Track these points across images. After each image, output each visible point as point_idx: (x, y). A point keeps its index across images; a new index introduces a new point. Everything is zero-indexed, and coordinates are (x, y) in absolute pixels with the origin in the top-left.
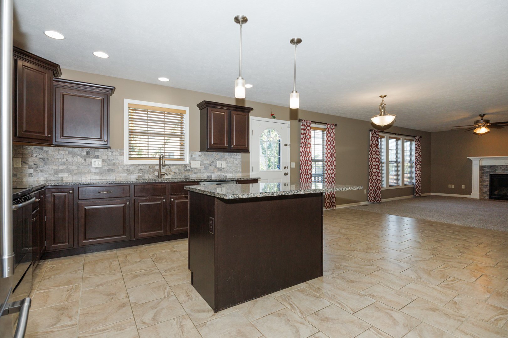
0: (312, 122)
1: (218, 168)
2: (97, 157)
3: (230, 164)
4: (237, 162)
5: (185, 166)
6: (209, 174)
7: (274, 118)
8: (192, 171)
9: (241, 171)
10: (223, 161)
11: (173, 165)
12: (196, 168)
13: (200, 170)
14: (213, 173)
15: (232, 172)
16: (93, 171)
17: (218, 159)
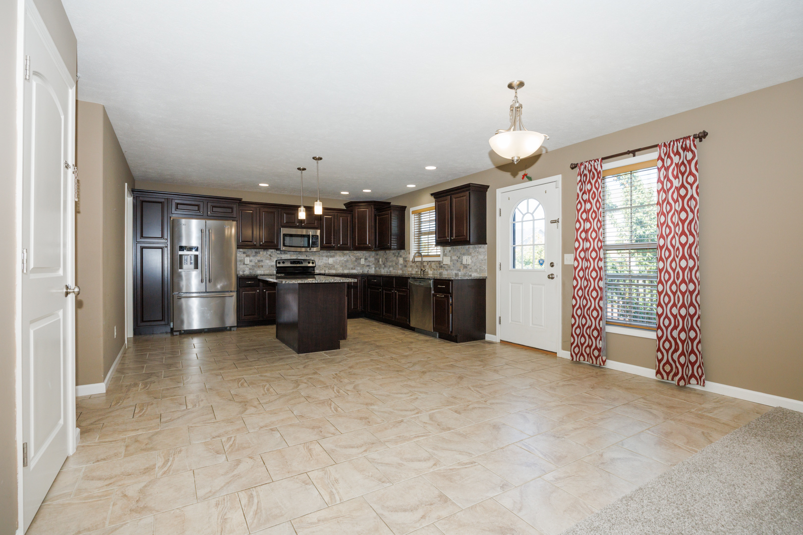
0: (603, 159)
1: (464, 265)
2: (401, 256)
3: (474, 260)
4: (481, 257)
5: (439, 262)
6: (457, 272)
7: (530, 179)
8: (444, 268)
9: (486, 269)
10: (468, 256)
11: (433, 261)
12: (447, 265)
13: (449, 267)
14: (459, 270)
15: (476, 271)
16: (400, 267)
17: (464, 254)
